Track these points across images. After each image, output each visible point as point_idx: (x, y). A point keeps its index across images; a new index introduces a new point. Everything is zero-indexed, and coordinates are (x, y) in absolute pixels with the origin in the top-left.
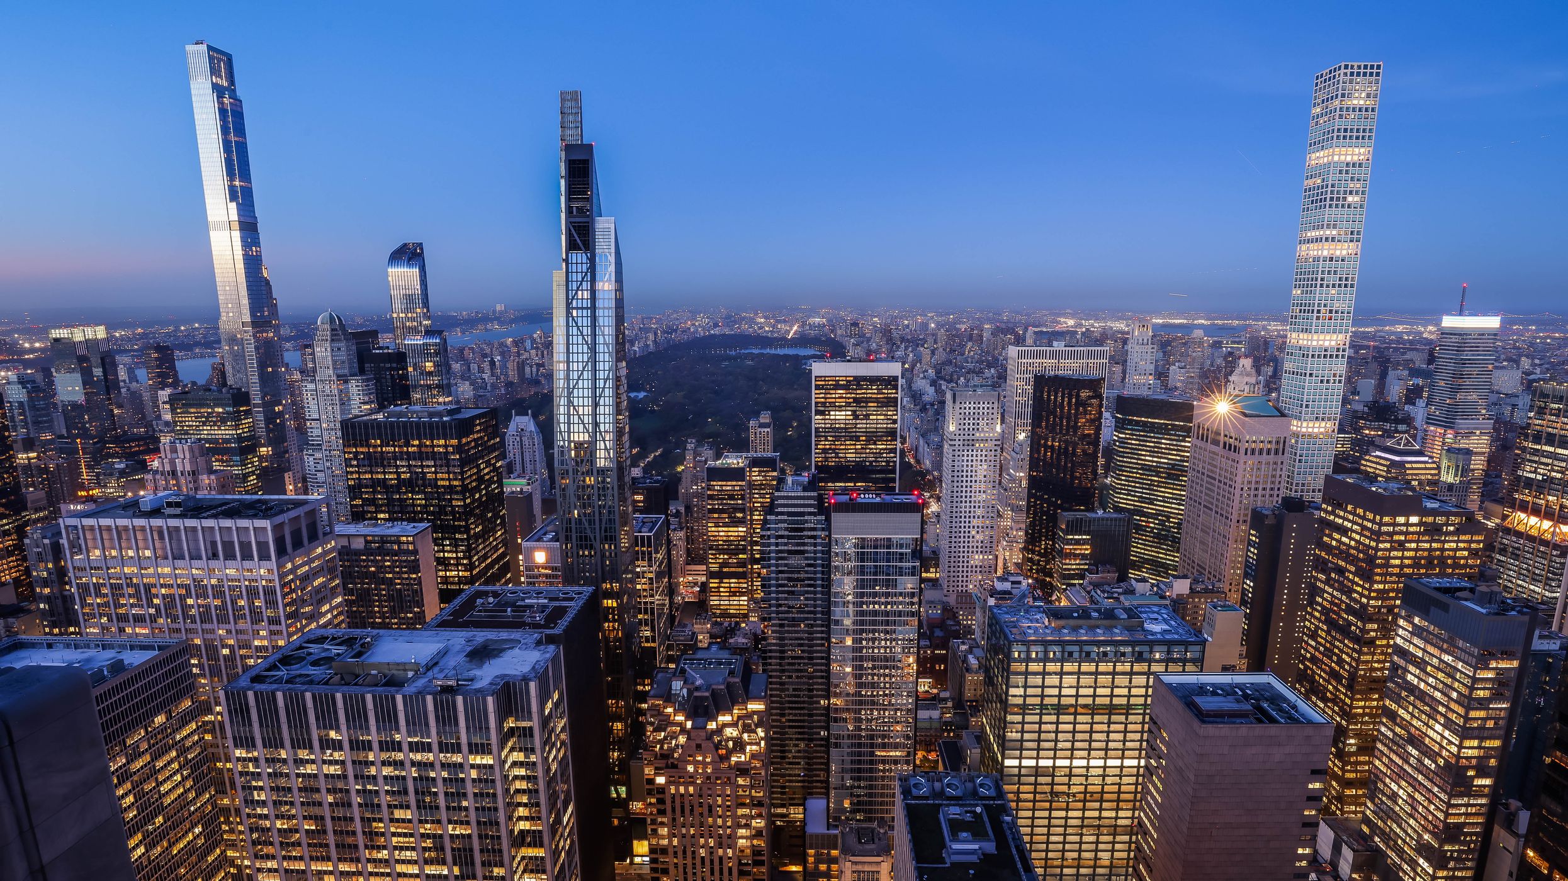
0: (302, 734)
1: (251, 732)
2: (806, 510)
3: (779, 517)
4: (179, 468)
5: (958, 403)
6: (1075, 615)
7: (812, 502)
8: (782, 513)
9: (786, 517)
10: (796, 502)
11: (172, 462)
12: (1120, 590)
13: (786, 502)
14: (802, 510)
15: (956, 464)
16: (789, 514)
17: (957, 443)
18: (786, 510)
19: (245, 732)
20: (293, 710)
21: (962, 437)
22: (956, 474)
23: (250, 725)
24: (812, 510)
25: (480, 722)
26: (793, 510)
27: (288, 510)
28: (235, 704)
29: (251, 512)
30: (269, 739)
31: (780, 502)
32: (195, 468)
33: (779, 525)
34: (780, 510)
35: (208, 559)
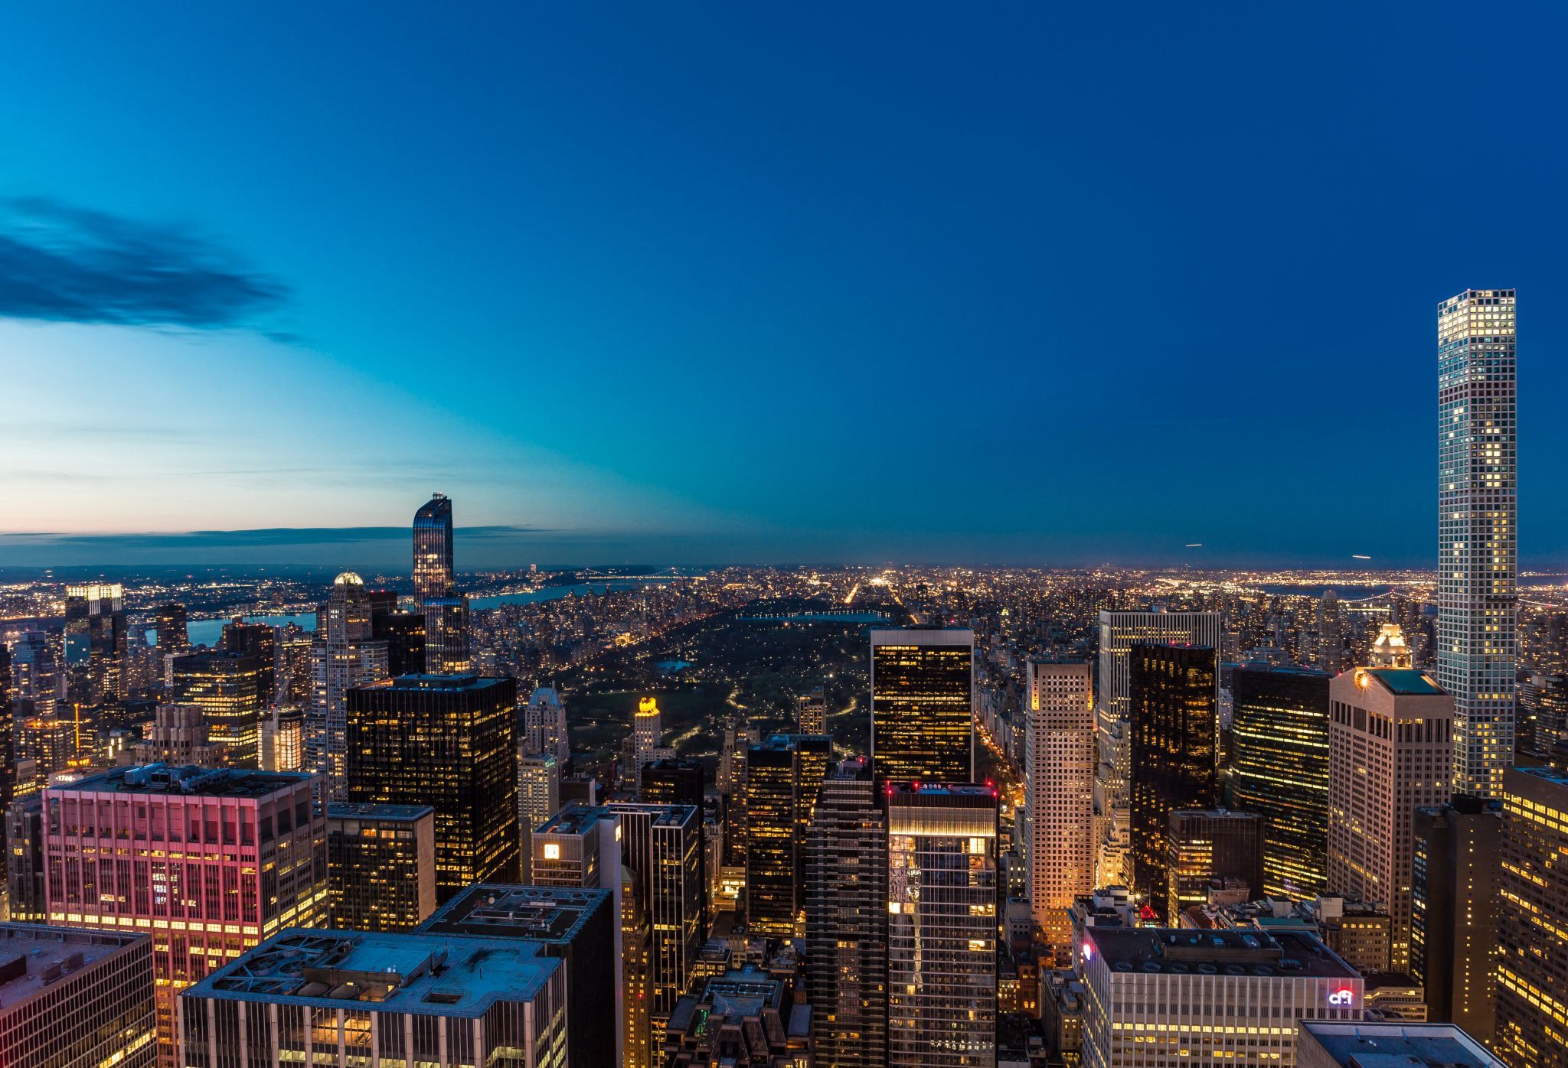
0: (262, 1055)
1: (207, 1049)
2: (860, 802)
3: (829, 811)
4: (173, 738)
5: (1040, 677)
6: (1193, 941)
7: (867, 793)
8: (832, 806)
9: (835, 811)
10: (848, 792)
11: (167, 734)
12: (1253, 911)
13: (836, 792)
14: (855, 802)
15: (1042, 749)
16: (840, 807)
17: (1041, 724)
18: (836, 801)
19: (199, 1047)
20: (255, 1025)
21: (1047, 718)
22: (1041, 762)
23: (206, 1040)
24: (867, 802)
25: (464, 1050)
26: (845, 802)
27: (279, 788)
28: (192, 1014)
29: (240, 789)
30: (225, 1059)
31: (828, 792)
32: (189, 739)
33: (829, 820)
34: (829, 801)
35: (188, 841)
